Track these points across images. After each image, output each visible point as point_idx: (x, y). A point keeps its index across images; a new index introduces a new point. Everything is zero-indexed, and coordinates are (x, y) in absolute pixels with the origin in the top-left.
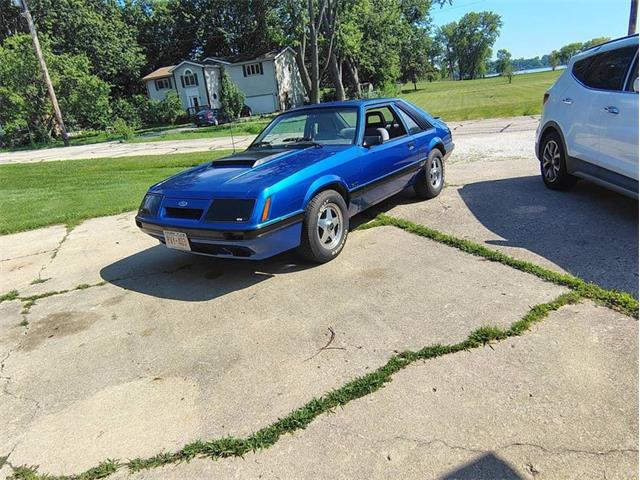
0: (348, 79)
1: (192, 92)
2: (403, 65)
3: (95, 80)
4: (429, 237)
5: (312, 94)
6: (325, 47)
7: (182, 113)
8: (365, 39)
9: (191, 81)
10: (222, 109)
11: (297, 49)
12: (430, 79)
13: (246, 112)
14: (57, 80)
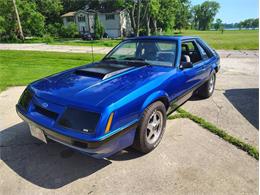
0: (152, 25)
1: (82, 24)
2: (176, 21)
3: (39, 14)
4: (218, 134)
5: (135, 31)
6: (143, 9)
7: (77, 33)
8: (161, 8)
9: (82, 19)
10: (95, 33)
11: (130, 9)
12: (187, 28)
13: (105, 36)
14: (21, 12)
